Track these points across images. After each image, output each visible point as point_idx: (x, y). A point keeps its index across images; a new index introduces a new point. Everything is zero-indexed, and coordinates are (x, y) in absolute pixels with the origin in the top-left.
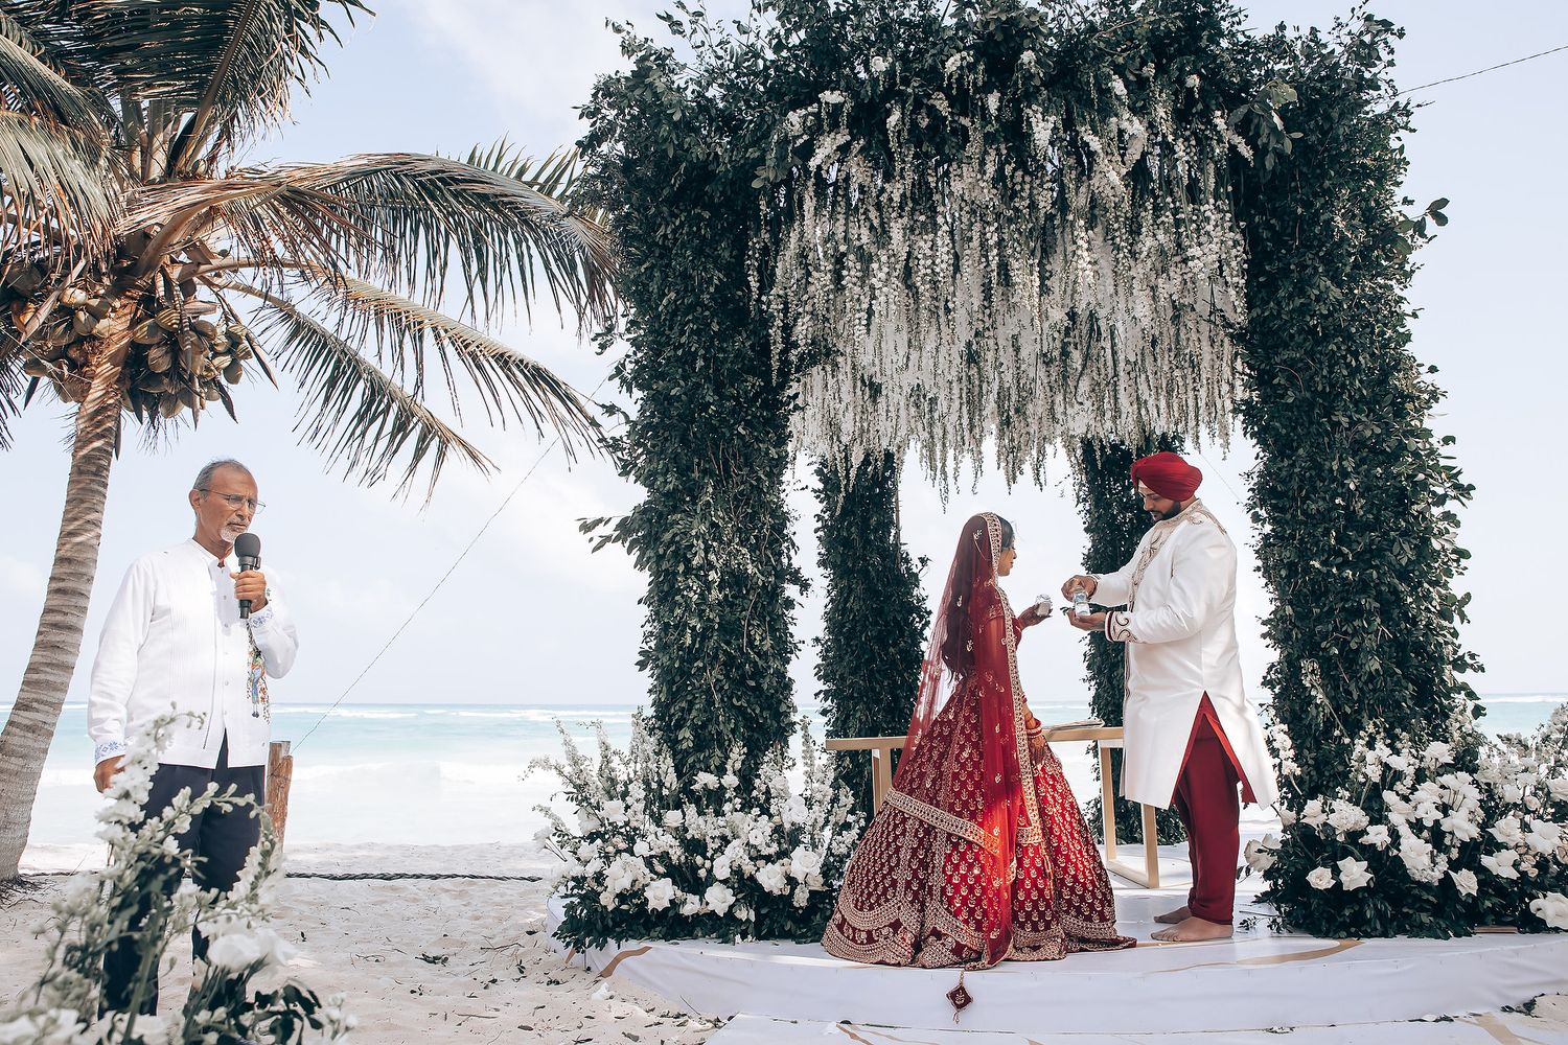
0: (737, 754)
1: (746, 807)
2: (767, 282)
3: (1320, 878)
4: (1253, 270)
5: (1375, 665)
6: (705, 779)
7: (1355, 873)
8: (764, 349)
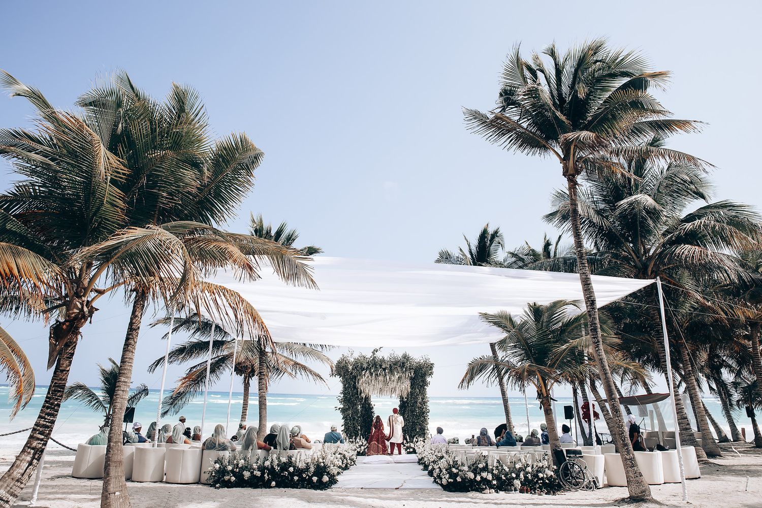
0: (354, 437)
1: (356, 443)
2: (358, 383)
3: (408, 450)
4: (411, 385)
5: (418, 430)
6: (351, 440)
7: (411, 450)
8: (358, 391)
